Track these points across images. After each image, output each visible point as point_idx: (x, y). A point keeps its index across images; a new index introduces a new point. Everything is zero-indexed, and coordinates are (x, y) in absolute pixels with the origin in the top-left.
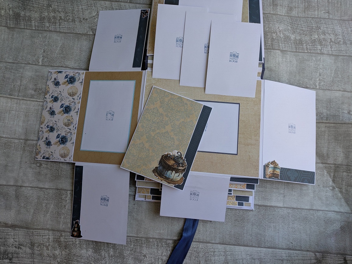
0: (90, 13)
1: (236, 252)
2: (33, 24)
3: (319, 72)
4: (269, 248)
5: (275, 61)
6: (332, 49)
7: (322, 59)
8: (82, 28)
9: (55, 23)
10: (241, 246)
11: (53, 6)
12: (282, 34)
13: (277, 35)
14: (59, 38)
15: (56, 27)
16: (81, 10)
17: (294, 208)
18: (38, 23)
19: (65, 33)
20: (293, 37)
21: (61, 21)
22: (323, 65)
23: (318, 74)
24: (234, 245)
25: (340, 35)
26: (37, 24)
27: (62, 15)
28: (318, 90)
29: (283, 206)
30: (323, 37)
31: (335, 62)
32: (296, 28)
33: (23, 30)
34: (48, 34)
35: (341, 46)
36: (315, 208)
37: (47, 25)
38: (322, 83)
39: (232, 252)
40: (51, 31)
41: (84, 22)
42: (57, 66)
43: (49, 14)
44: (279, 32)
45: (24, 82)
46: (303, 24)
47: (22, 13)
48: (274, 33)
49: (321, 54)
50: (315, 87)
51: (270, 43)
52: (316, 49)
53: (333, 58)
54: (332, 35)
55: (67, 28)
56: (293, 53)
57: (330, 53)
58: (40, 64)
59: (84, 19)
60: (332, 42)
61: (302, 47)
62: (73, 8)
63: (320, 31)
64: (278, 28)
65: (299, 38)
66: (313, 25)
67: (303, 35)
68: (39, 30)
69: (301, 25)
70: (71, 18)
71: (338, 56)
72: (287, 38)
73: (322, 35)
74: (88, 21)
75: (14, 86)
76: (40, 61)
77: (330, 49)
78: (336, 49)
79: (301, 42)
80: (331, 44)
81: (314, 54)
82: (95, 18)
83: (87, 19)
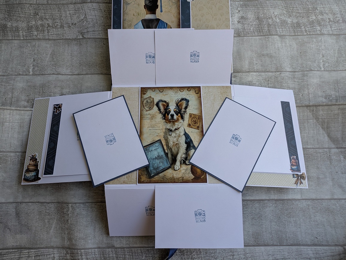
0: (78, 17)
1: (257, 254)
2: (21, 34)
3: (321, 53)
4: (292, 245)
5: (274, 47)
6: (332, 29)
7: (323, 39)
8: (71, 33)
9: (44, 31)
10: (261, 246)
11: (40, 14)
12: (277, 19)
13: (273, 20)
14: (48, 46)
15: (45, 35)
16: (69, 16)
17: (314, 200)
18: (26, 32)
19: (54, 40)
20: (289, 21)
21: (49, 28)
22: (325, 46)
23: (321, 55)
24: (254, 246)
25: (337, 13)
26: (25, 34)
27: (50, 22)
28: (323, 72)
29: (302, 198)
30: (321, 17)
31: (337, 42)
32: (292, 12)
33: (11, 41)
34: (37, 43)
35: (341, 24)
36: (336, 197)
37: (35, 33)
38: (327, 65)
39: (252, 254)
40: (39, 39)
41: (72, 27)
42: (48, 74)
43: (36, 23)
44: (275, 17)
45: (16, 94)
46: (298, 6)
47: (9, 24)
48: (270, 19)
49: (321, 34)
50: (320, 69)
51: (267, 29)
52: (315, 30)
53: (335, 37)
54: (330, 15)
55: (56, 34)
56: (291, 37)
57: (331, 33)
58: (31, 73)
59: (72, 24)
60: (331, 21)
61: (300, 29)
62: (61, 14)
63: (317, 11)
64: (273, 13)
65: (296, 21)
66: (309, 7)
67: (299, 18)
68: (28, 39)
69: (297, 8)
70: (60, 24)
71: (339, 35)
72: (284, 23)
73: (319, 16)
74: (77, 26)
75: (5, 99)
76: (31, 70)
77: (330, 28)
78: (336, 28)
79: (298, 25)
80: (331, 23)
81: (314, 36)
82: (83, 22)
83: (76, 24)
